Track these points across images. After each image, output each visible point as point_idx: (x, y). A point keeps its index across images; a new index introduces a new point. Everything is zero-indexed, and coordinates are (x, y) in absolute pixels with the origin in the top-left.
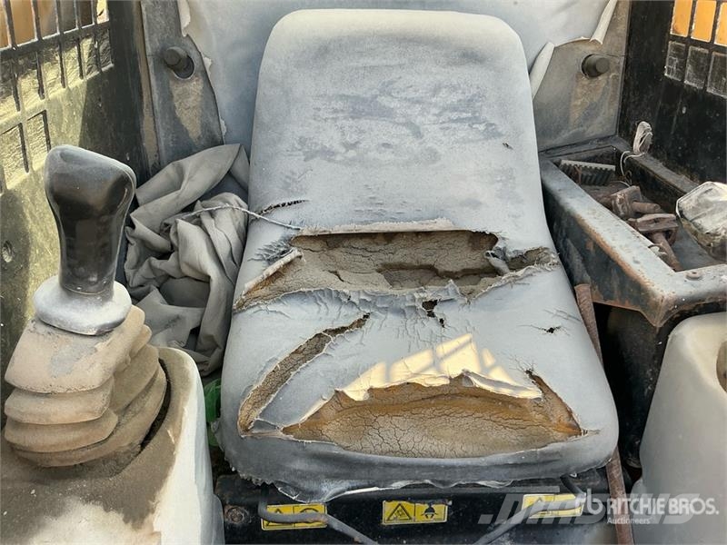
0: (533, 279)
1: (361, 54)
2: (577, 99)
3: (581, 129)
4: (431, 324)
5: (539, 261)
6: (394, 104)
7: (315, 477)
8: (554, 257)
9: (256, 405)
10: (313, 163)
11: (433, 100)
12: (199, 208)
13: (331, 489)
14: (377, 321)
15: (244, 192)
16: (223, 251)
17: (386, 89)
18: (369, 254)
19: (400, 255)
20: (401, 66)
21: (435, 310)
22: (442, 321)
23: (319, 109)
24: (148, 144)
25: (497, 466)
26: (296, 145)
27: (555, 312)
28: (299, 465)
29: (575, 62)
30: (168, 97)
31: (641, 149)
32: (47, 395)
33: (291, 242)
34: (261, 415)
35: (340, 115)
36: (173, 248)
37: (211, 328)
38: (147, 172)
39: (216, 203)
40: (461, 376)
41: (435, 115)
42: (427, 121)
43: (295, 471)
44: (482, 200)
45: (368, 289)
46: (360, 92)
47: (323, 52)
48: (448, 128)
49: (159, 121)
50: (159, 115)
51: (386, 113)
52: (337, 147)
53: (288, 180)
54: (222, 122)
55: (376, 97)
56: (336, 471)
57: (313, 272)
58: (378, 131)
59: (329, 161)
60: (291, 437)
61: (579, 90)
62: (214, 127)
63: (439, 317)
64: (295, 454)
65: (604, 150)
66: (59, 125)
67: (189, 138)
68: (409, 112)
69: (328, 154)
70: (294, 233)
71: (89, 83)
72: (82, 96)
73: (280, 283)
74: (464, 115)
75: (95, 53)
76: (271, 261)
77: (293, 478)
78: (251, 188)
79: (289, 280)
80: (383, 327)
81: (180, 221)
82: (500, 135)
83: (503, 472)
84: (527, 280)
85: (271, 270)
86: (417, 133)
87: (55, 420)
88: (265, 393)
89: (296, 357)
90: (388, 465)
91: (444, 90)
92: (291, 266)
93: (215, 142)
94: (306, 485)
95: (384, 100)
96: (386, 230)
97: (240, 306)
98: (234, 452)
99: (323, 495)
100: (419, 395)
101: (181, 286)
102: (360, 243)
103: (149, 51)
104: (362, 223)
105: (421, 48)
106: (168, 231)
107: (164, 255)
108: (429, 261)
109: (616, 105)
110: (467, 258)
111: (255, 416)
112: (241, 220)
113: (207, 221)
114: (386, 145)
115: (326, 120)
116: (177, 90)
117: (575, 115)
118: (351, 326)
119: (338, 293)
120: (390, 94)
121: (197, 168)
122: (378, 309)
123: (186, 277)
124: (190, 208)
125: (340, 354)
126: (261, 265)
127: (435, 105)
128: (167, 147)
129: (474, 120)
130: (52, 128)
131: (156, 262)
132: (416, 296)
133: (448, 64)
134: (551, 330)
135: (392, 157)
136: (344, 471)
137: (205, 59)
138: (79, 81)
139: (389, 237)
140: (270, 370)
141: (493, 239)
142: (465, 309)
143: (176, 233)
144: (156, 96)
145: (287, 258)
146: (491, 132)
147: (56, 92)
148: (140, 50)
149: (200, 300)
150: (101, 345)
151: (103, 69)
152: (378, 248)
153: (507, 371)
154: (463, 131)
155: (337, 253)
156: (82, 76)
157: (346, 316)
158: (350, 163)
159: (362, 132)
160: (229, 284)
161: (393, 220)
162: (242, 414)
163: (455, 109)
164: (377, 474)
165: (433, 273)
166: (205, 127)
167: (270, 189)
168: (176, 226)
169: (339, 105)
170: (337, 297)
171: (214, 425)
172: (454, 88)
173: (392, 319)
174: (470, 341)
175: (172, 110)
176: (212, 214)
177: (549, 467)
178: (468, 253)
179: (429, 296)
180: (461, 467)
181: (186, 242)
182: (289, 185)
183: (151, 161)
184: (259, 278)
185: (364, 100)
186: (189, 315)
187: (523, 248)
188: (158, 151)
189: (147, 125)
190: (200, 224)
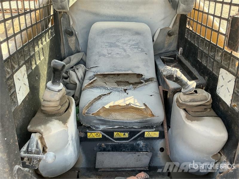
0: (149, 85)
1: (112, 33)
2: (166, 41)
3: (168, 49)
4: (125, 94)
5: (151, 81)
6: (119, 44)
7: (98, 124)
8: (155, 80)
9: (86, 109)
10: (101, 57)
11: (129, 43)
12: (74, 68)
13: (102, 127)
14: (113, 93)
15: (85, 64)
16: (80, 78)
17: (118, 41)
18: (113, 79)
19: (121, 79)
20: (121, 35)
21: (126, 91)
22: (127, 93)
23: (102, 45)
24: (62, 52)
25: (136, 122)
26: (97, 53)
27: (153, 92)
28: (95, 121)
29: (166, 33)
30: (67, 41)
31: (180, 54)
32: (49, 101)
33: (95, 76)
34: (87, 111)
35: (107, 46)
36: (68, 77)
37: (77, 95)
38: (62, 59)
39: (78, 66)
40: (129, 104)
41: (129, 47)
42: (127, 48)
43: (94, 123)
44: (140, 66)
45: (112, 86)
46: (112, 41)
47: (103, 32)
48: (132, 50)
49: (65, 47)
50: (65, 45)
51: (117, 46)
52: (106, 54)
53: (95, 61)
54: (80, 47)
55: (115, 42)
56: (103, 123)
57: (100, 82)
58: (116, 50)
59: (104, 57)
60: (93, 116)
61: (167, 39)
62: (78, 48)
63: (127, 92)
64: (94, 119)
65: (173, 54)
66: (45, 50)
67: (72, 51)
68: (123, 46)
69: (104, 55)
70: (96, 74)
71: (50, 40)
72: (49, 43)
73: (92, 85)
74: (136, 47)
75: (51, 33)
76: (90, 80)
77: (94, 124)
78: (86, 63)
79: (94, 84)
80: (115, 94)
81: (70, 71)
82: (144, 51)
83: (137, 124)
84: (148, 85)
85: (90, 82)
86: (125, 51)
87: (51, 105)
88: (88, 107)
89: (95, 100)
90: (113, 121)
91: (131, 41)
92: (95, 81)
93: (78, 52)
94: (97, 126)
95: (117, 43)
96: (117, 73)
97: (83, 90)
98: (82, 119)
99: (100, 128)
100: (120, 108)
101: (70, 85)
102: (111, 76)
103: (63, 30)
104: (112, 72)
105: (126, 31)
106: (68, 72)
107: (66, 78)
108: (127, 80)
109: (176, 43)
110: (135, 80)
111: (86, 111)
112: (84, 70)
113: (76, 71)
114: (118, 54)
115: (104, 48)
116: (69, 39)
117: (166, 45)
118: (107, 94)
119: (105, 87)
120: (119, 42)
121: (74, 58)
122: (114, 91)
123: (71, 83)
124: (72, 67)
125: (104, 100)
126: (88, 81)
127: (129, 44)
128: (67, 52)
129: (138, 48)
130: (44, 51)
131: (64, 80)
132: (122, 88)
133: (132, 35)
134: (151, 96)
135: (119, 56)
136: (104, 123)
137: (76, 32)
138: (49, 40)
139: (118, 75)
140: (89, 102)
141: (142, 75)
142: (133, 91)
143: (69, 73)
144: (64, 40)
145: (94, 79)
146: (142, 51)
147: (44, 43)
148: (61, 30)
149: (75, 89)
150: (58, 93)
151: (53, 36)
152: (115, 77)
153: (140, 104)
154: (136, 50)
155: (106, 78)
156: (49, 39)
157: (107, 92)
158: (109, 57)
159: (112, 50)
160: (81, 85)
161: (119, 71)
162: (83, 111)
163: (134, 45)
164: (111, 124)
165: (128, 83)
166: (76, 48)
167: (91, 64)
168: (69, 72)
169: (107, 44)
170: (105, 88)
171: (78, 115)
172: (134, 41)
173: (117, 93)
174: (133, 98)
175: (68, 44)
176: (77, 69)
177: (147, 123)
178: (136, 79)
179: (125, 88)
180: (128, 122)
181: (71, 75)
182: (95, 62)
183: (63, 56)
184: (88, 84)
185: (113, 43)
186: (72, 92)
187: (148, 78)
188: (65, 54)
189: (62, 47)
190: (74, 71)
